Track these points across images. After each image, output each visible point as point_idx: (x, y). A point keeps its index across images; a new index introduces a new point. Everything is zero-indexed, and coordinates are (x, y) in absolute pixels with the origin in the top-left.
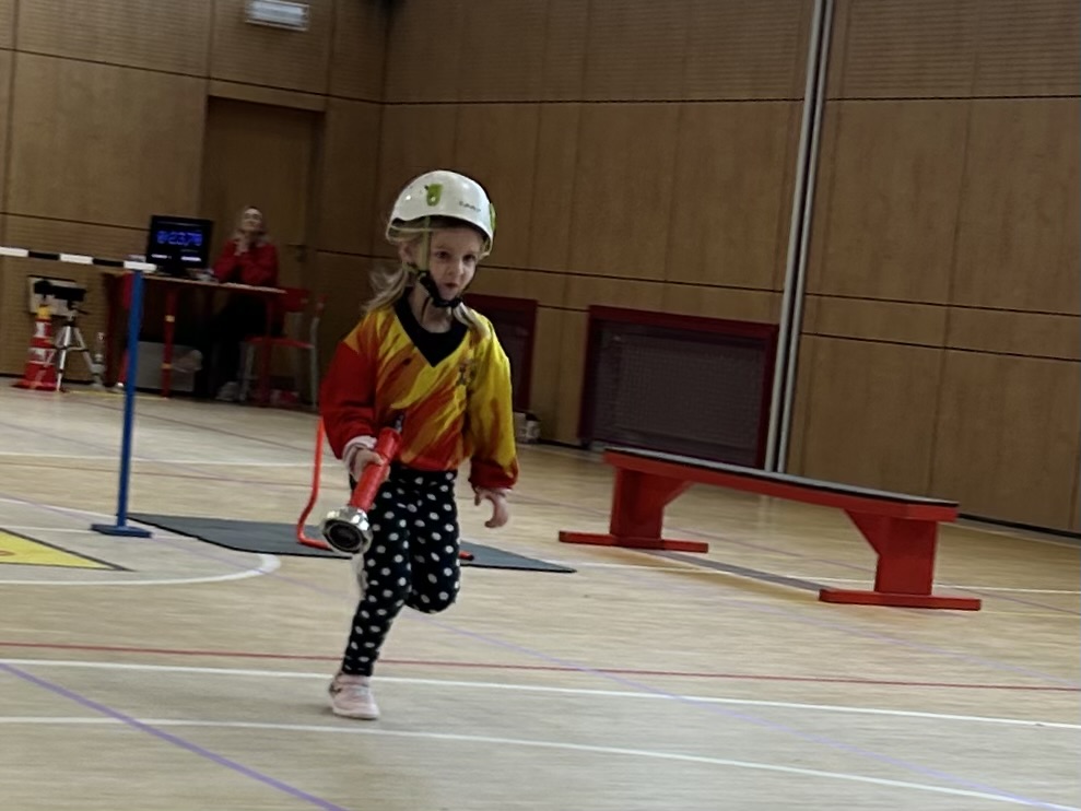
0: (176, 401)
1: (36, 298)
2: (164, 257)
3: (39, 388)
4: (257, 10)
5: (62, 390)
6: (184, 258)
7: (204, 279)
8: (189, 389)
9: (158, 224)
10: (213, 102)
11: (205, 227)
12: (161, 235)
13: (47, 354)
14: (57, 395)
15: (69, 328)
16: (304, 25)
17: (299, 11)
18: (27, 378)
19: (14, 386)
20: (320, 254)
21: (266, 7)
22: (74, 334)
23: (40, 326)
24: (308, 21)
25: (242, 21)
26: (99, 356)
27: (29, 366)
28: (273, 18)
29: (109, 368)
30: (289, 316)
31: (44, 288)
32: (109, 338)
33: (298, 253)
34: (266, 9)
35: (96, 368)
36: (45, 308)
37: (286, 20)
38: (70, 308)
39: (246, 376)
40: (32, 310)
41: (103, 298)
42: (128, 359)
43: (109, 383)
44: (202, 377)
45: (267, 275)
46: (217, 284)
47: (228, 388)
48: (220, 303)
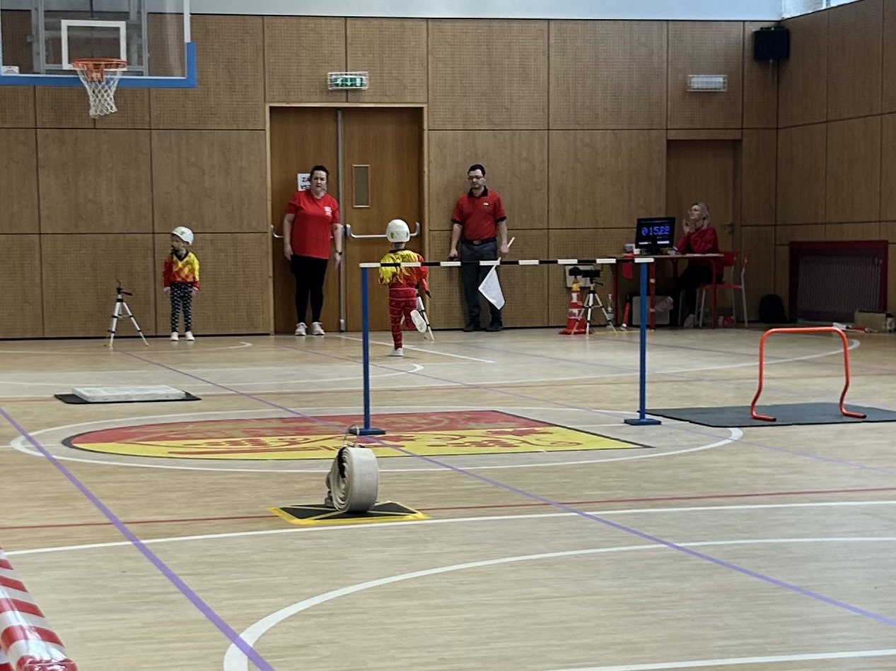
0: (659, 332)
1: (570, 279)
2: (647, 243)
3: (575, 333)
4: (694, 83)
5: (590, 333)
6: (659, 243)
7: (672, 254)
8: (667, 322)
9: (641, 223)
10: (669, 142)
11: (671, 221)
12: (646, 231)
13: (580, 312)
14: (587, 336)
15: (591, 295)
16: (724, 87)
17: (721, 80)
18: (570, 328)
19: (561, 333)
20: (743, 228)
21: (700, 80)
22: (594, 297)
23: (574, 295)
24: (726, 85)
25: (685, 92)
26: (610, 309)
27: (570, 320)
28: (705, 86)
29: (616, 316)
30: (726, 269)
31: (575, 272)
32: (615, 298)
33: (730, 229)
34: (700, 82)
35: (609, 317)
36: (576, 284)
37: (713, 86)
38: (592, 282)
39: (702, 310)
40: (569, 286)
41: (610, 272)
42: (627, 308)
43: (617, 325)
44: (673, 314)
45: (710, 246)
46: (681, 256)
47: (691, 319)
48: (683, 267)
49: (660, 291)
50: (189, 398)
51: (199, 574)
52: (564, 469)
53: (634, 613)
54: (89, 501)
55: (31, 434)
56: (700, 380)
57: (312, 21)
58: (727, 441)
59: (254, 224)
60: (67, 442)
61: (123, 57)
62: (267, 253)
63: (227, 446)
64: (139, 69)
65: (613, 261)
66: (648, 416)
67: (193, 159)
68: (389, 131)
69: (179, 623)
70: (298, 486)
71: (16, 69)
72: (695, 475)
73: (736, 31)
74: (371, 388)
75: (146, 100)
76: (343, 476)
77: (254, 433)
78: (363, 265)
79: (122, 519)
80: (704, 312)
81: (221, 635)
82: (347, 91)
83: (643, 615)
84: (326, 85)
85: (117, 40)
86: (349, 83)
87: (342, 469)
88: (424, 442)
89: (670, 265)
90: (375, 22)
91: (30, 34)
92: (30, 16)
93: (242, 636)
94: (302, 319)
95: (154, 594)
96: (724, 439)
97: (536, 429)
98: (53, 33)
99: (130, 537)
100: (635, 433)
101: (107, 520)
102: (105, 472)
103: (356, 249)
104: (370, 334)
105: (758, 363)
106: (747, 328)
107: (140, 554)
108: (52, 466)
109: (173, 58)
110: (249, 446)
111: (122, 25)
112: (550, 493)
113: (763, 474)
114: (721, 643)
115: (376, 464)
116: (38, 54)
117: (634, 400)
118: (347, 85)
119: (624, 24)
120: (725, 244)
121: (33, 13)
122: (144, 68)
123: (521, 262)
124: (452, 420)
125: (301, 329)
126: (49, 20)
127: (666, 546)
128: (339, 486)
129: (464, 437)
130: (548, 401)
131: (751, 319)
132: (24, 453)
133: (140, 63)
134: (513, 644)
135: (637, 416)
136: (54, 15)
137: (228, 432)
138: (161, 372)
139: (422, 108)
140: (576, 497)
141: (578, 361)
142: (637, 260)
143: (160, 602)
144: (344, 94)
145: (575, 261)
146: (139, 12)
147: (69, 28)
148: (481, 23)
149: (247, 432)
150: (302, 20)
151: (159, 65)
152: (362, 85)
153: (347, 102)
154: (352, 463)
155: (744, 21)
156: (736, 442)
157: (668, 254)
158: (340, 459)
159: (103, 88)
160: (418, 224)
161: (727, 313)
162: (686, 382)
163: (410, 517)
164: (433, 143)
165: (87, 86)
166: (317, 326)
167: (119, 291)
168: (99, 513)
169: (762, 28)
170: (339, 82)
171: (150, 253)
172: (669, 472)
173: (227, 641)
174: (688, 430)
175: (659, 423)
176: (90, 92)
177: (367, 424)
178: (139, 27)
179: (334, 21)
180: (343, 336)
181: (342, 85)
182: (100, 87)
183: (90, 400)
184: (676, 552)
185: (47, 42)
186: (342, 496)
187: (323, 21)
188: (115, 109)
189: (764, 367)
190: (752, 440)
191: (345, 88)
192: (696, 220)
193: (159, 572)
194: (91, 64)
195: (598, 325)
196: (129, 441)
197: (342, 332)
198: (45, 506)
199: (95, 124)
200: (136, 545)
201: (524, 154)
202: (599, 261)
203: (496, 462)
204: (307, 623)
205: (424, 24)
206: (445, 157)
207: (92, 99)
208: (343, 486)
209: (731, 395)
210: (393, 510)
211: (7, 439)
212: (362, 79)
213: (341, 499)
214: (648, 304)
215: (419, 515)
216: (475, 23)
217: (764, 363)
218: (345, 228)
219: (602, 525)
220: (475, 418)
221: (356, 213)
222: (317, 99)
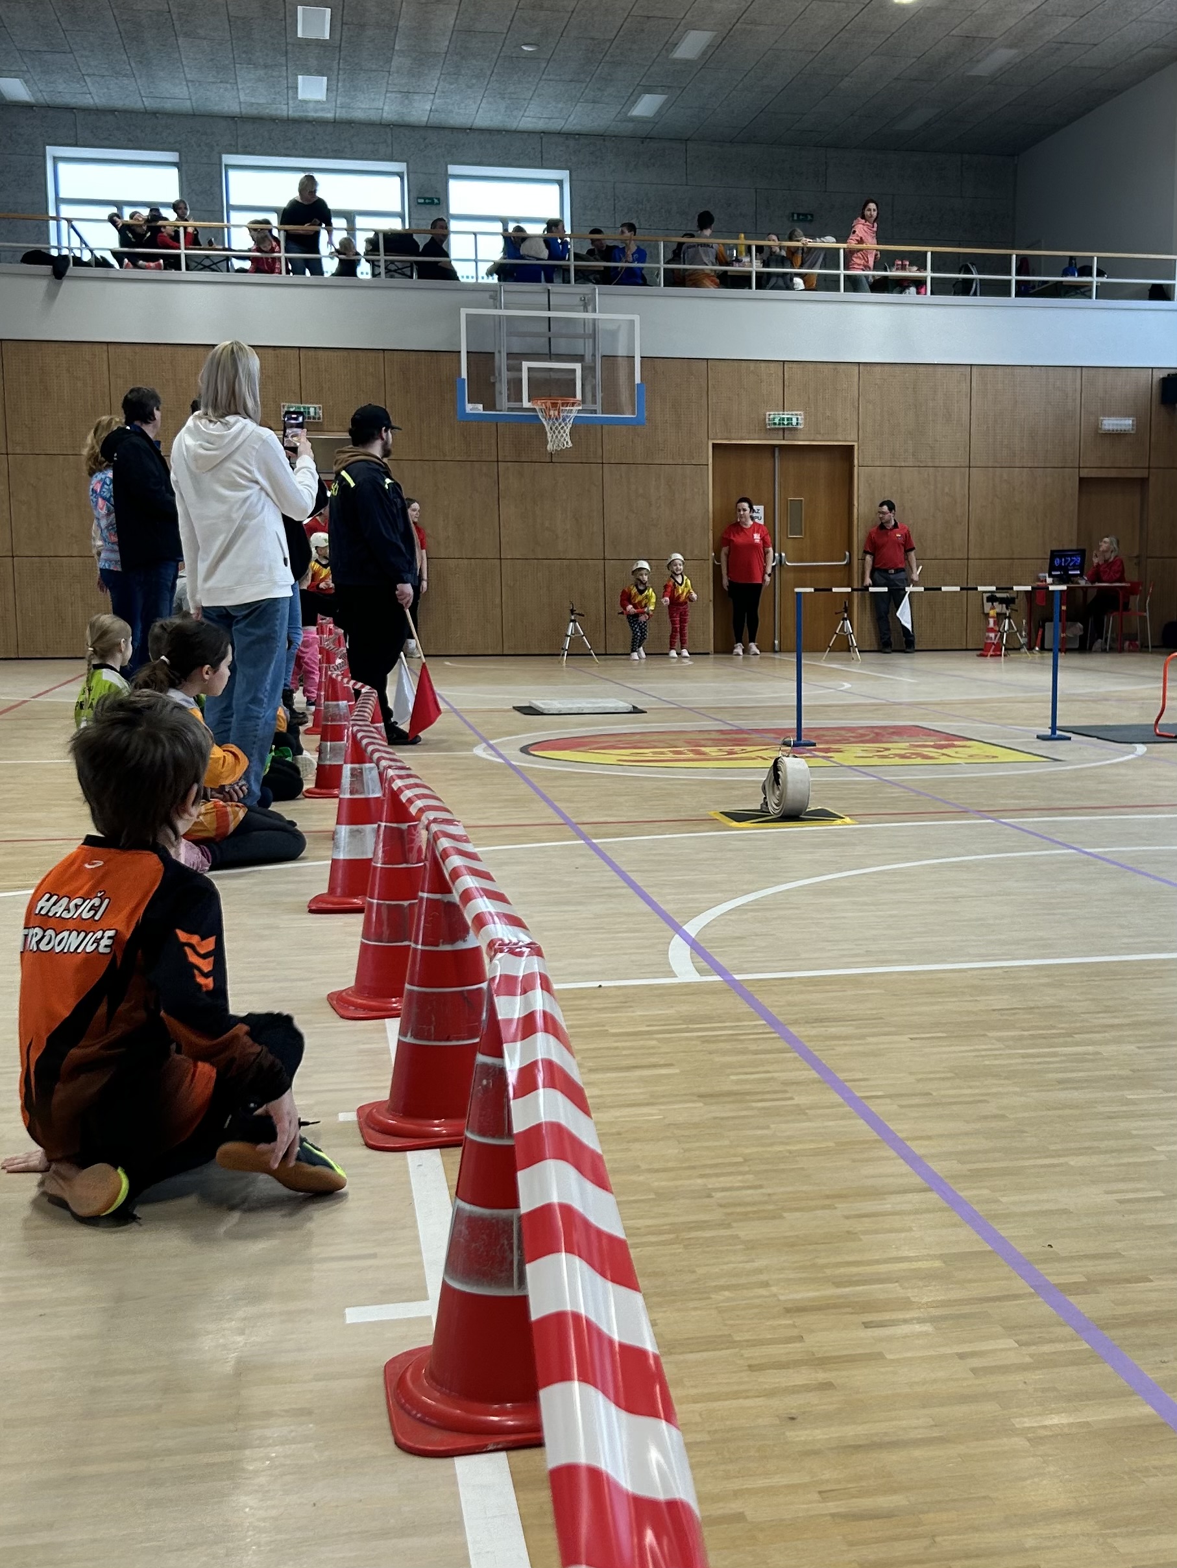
0: (1068, 655)
1: (987, 606)
2: (1059, 575)
3: (991, 656)
4: (1105, 425)
5: (1006, 656)
7: (1083, 583)
9: (1054, 554)
11: (1082, 553)
12: (1059, 562)
13: (996, 636)
14: (1001, 659)
15: (1007, 621)
16: (1132, 429)
17: (1129, 422)
18: (985, 650)
19: (978, 656)
20: (1149, 560)
21: (1110, 422)
22: (1010, 623)
23: (991, 621)
24: (1134, 427)
25: (1096, 433)
26: (1024, 633)
27: (986, 643)
28: (1114, 428)
29: (1030, 640)
30: (1132, 598)
31: (992, 599)
32: (1029, 623)
33: (1135, 561)
34: (1110, 424)
35: (1022, 641)
36: (993, 610)
37: (1122, 428)
38: (1007, 608)
39: (1109, 636)
40: (986, 611)
41: (1025, 599)
42: (1040, 633)
43: (1031, 649)
44: (1083, 639)
45: (1118, 576)
46: (1090, 585)
47: (1098, 643)
48: (1092, 595)
49: (1070, 617)
50: (636, 711)
51: (647, 871)
52: (978, 780)
53: (1046, 912)
54: (544, 804)
55: (491, 742)
56: (1107, 700)
57: (752, 365)
58: (1131, 756)
59: (696, 552)
60: (525, 750)
61: (579, 396)
62: (709, 578)
63: (671, 755)
64: (593, 407)
65: (1029, 588)
66: (1058, 733)
67: (641, 491)
68: (822, 467)
69: (628, 915)
70: (736, 792)
71: (479, 407)
72: (1103, 787)
73: (1145, 377)
74: (803, 703)
75: (599, 435)
76: (778, 783)
77: (696, 743)
78: (797, 590)
79: (574, 820)
80: (1111, 637)
81: (664, 925)
82: (784, 429)
83: (1054, 914)
84: (765, 425)
85: (574, 381)
86: (786, 422)
87: (776, 777)
88: (852, 754)
89: (1080, 593)
90: (811, 366)
91: (494, 375)
92: (493, 358)
93: (684, 927)
94: (739, 640)
95: (604, 888)
96: (1129, 753)
97: (956, 743)
98: (514, 374)
99: (582, 836)
100: (1046, 747)
101: (562, 821)
102: (556, 778)
103: (790, 576)
104: (803, 654)
105: (1162, 685)
106: (1152, 653)
107: (592, 852)
108: (511, 771)
109: (624, 396)
110: (691, 756)
111: (577, 367)
112: (968, 801)
113: (1166, 787)
114: (1125, 940)
115: (808, 772)
116: (501, 393)
117: (1046, 717)
118: (783, 424)
119: (1041, 370)
120: (1132, 574)
121: (497, 355)
122: (598, 407)
123: (944, 589)
124: (877, 734)
125: (739, 649)
126: (511, 362)
127: (1073, 851)
128: (774, 793)
129: (889, 749)
130: (967, 718)
131: (1156, 644)
132: (487, 760)
133: (594, 402)
134: (934, 939)
135: (1049, 732)
136: (516, 358)
137: (671, 742)
138: (609, 686)
139: (853, 446)
140: (992, 805)
141: (992, 681)
142: (1051, 588)
143: (610, 896)
144: (781, 432)
145: (993, 588)
146: (594, 355)
147: (529, 369)
149: (689, 743)
150: (744, 364)
151: (612, 404)
152: (798, 424)
153: (783, 439)
154: (785, 771)
155: (1152, 368)
156: (1141, 757)
158: (776, 768)
159: (560, 424)
160: (847, 553)
161: (1132, 638)
162: (1093, 701)
163: (839, 821)
164: (862, 479)
165: (545, 423)
166: (753, 647)
167: (572, 612)
168: (555, 815)
169: (1169, 375)
170: (777, 421)
171: (601, 577)
172: (1079, 784)
173: (672, 932)
174: (1095, 745)
175: (1069, 739)
176: (548, 429)
177: (799, 737)
178: (593, 369)
179: (773, 364)
180: (777, 656)
181: (779, 424)
182: (557, 424)
183: (546, 712)
184: (1086, 856)
185: (508, 382)
186: (777, 802)
187: (763, 365)
188: (570, 444)
189: (1167, 688)
190: (1155, 755)
191: (782, 426)
192: (1104, 552)
193: (609, 868)
194: (549, 403)
195: (1013, 648)
196: (582, 749)
197: (775, 652)
198: (504, 807)
199: (552, 458)
200: (588, 844)
201: (947, 490)
202: (1016, 588)
203: (917, 773)
204: (745, 917)
205: (856, 368)
206: (875, 491)
207: (549, 434)
208: (778, 793)
209: (1136, 713)
210: (823, 815)
211: (470, 745)
212: (798, 417)
213: (776, 804)
214: (1060, 630)
215: (847, 820)
216: (903, 367)
217: (1168, 684)
218: (780, 555)
219: (1016, 831)
220: (898, 732)
221: (790, 542)
222: (756, 436)
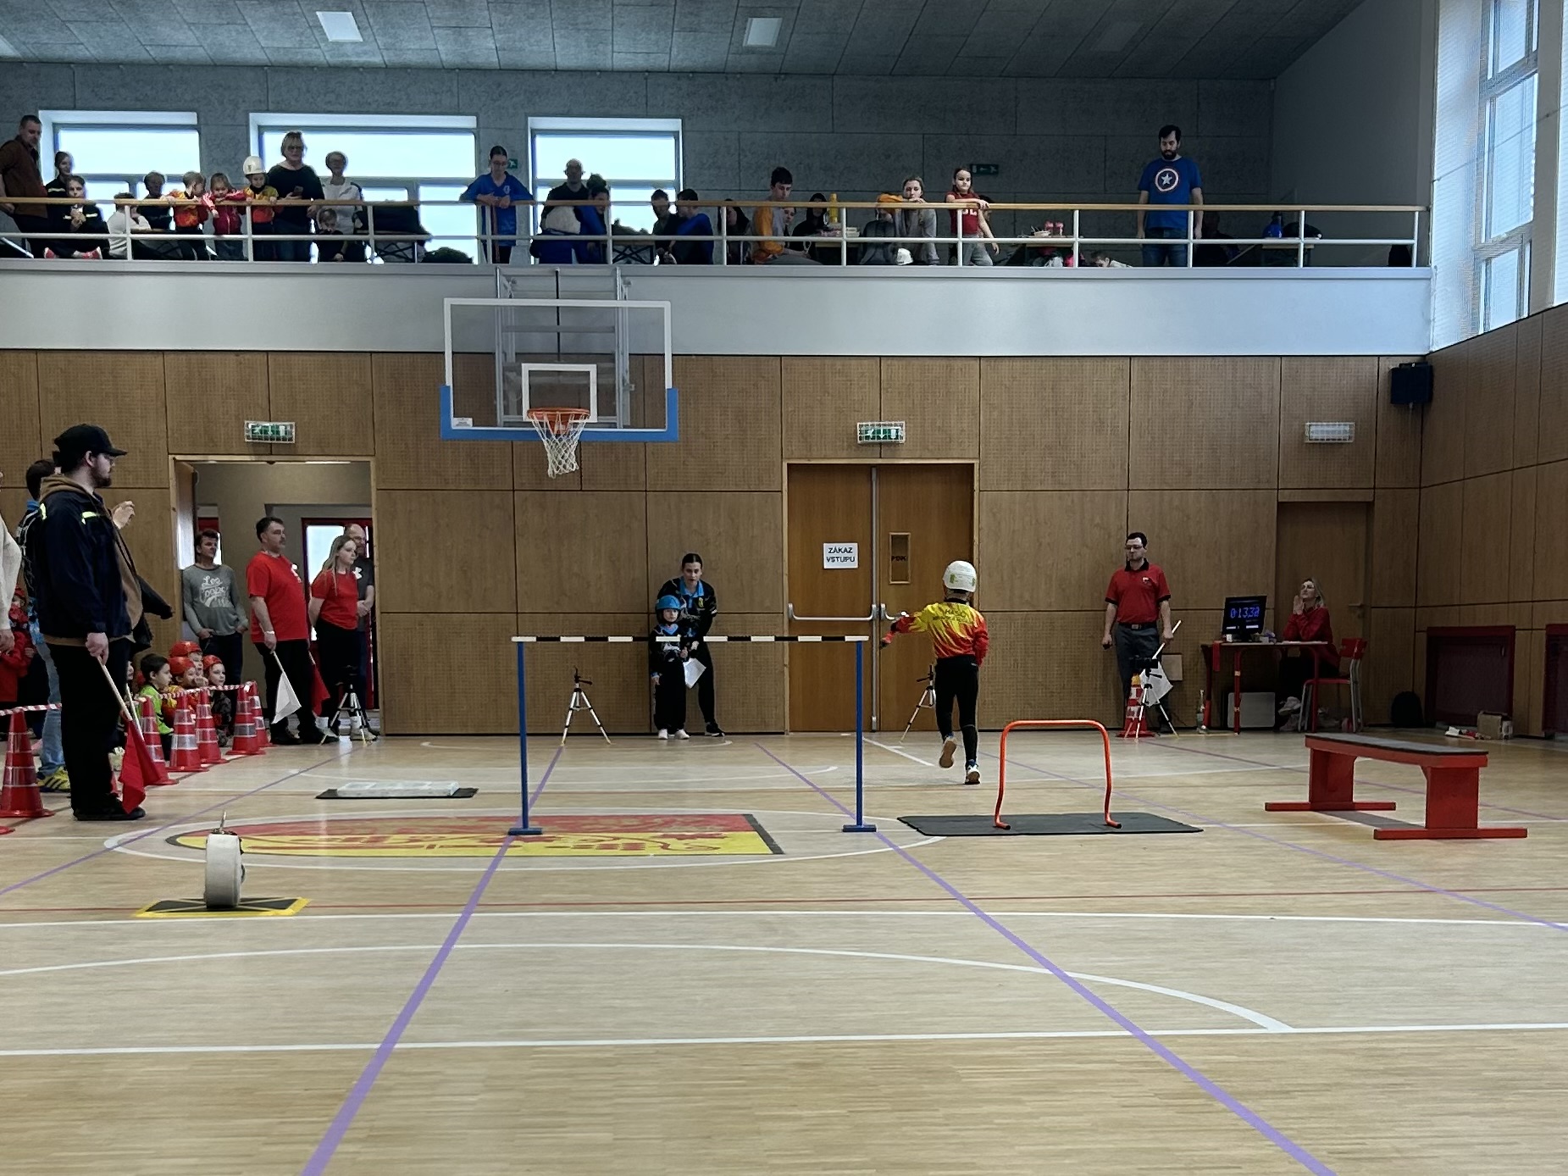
2: (1234, 628)
4: (1313, 432)
7: (1265, 641)
9: (1231, 603)
10: (1281, 505)
11: (1260, 602)
12: (1236, 614)
16: (1350, 438)
17: (1347, 428)
20: (1373, 610)
21: (1320, 428)
24: (1353, 435)
25: (1302, 442)
26: (1202, 707)
28: (1325, 436)
33: (1359, 612)
34: (1320, 431)
37: (1336, 436)
41: (1204, 663)
46: (1274, 643)
59: (767, 603)
61: (593, 407)
68: (935, 492)
71: (470, 421)
73: (1369, 368)
75: (641, 456)
82: (880, 444)
84: (856, 438)
86: (882, 436)
90: (915, 361)
111: (591, 369)
116: (496, 402)
118: (879, 438)
119: (1225, 362)
139: (973, 464)
144: (876, 449)
147: (531, 373)
148: (1045, 363)
150: (828, 361)
152: (897, 438)
153: (881, 458)
155: (1379, 356)
157: (1261, 642)
164: (985, 507)
169: (1401, 365)
170: (870, 433)
178: (612, 371)
179: (866, 362)
181: (873, 438)
185: (504, 389)
187: (853, 362)
191: (876, 440)
197: (874, 731)
205: (976, 363)
206: (999, 523)
212: (897, 432)
216: (1039, 361)
218: (880, 609)
221: (892, 588)
222: (845, 454)
